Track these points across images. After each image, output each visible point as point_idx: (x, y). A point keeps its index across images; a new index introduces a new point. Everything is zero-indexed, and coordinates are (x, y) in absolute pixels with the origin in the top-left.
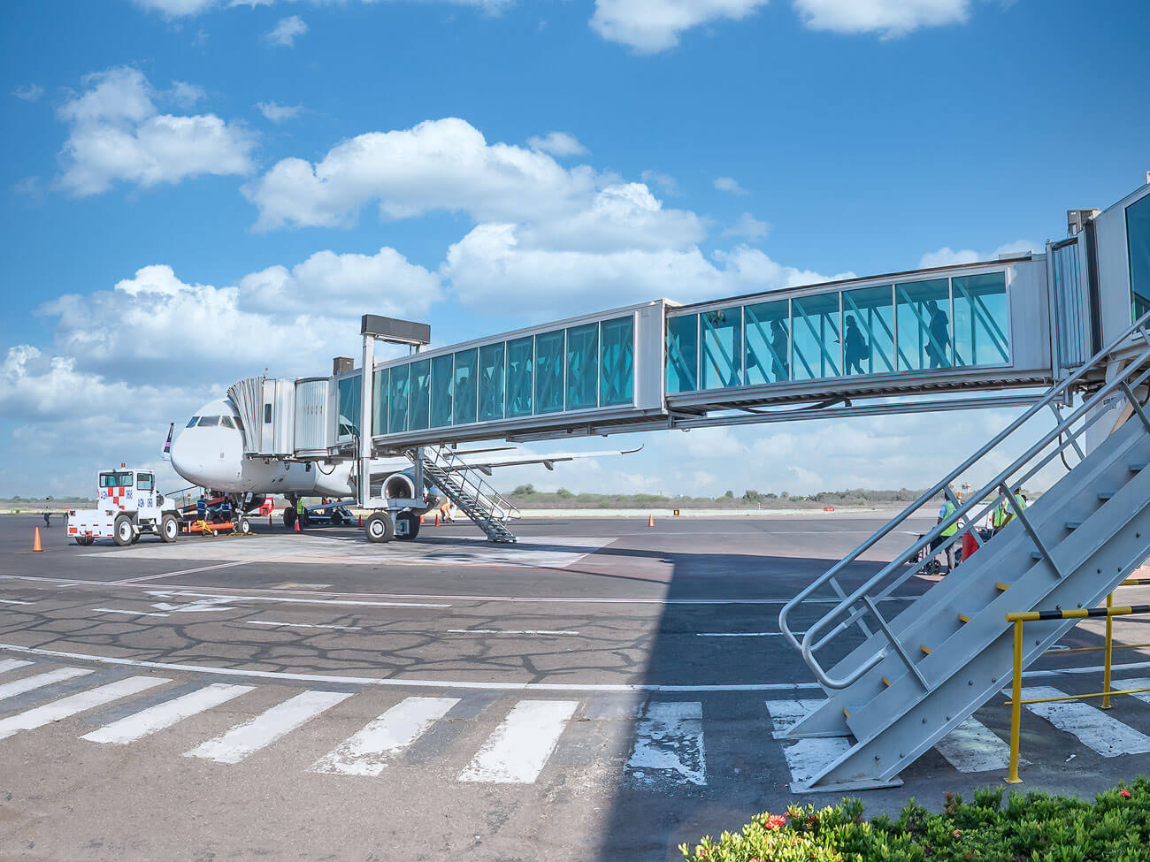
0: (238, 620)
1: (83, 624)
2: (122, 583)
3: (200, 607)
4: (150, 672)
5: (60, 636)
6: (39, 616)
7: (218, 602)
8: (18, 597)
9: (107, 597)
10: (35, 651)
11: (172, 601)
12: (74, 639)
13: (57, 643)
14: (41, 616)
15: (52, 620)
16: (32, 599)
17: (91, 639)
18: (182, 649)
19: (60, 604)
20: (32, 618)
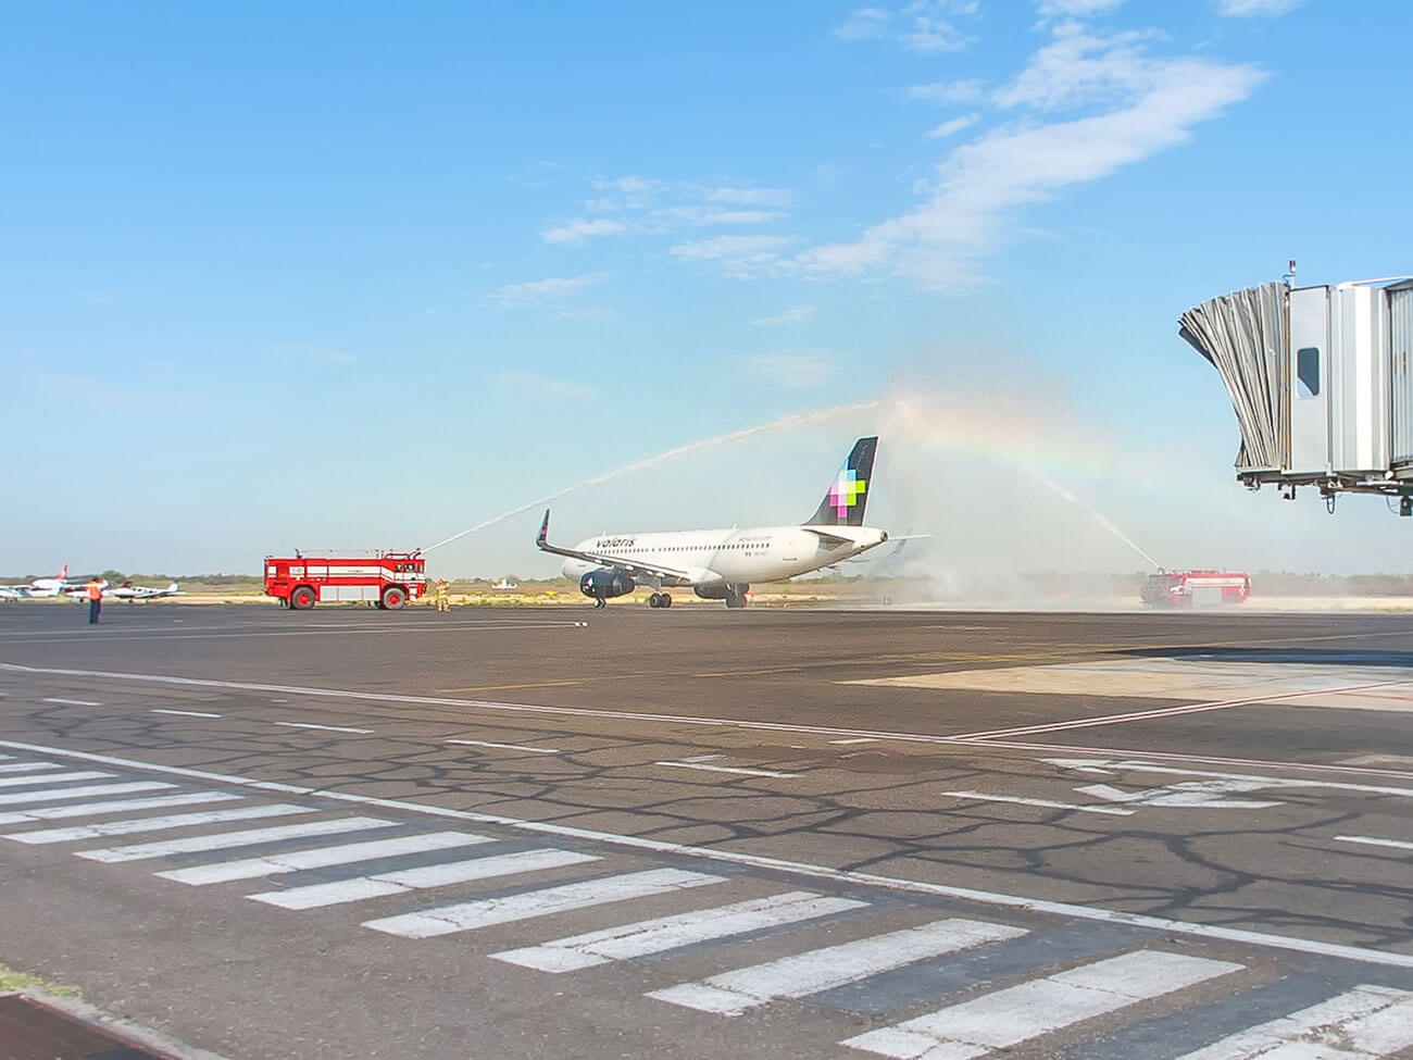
0: (1307, 831)
1: (938, 824)
2: (976, 740)
3: (1188, 797)
4: (1170, 942)
5: (899, 848)
6: (827, 803)
7: (1230, 787)
8: (760, 762)
9: (965, 768)
10: (855, 877)
11: (1118, 780)
12: (938, 855)
13: (898, 861)
14: (829, 803)
15: (863, 812)
16: (788, 766)
17: (974, 857)
18: (1211, 892)
19: (864, 780)
20: (811, 806)
